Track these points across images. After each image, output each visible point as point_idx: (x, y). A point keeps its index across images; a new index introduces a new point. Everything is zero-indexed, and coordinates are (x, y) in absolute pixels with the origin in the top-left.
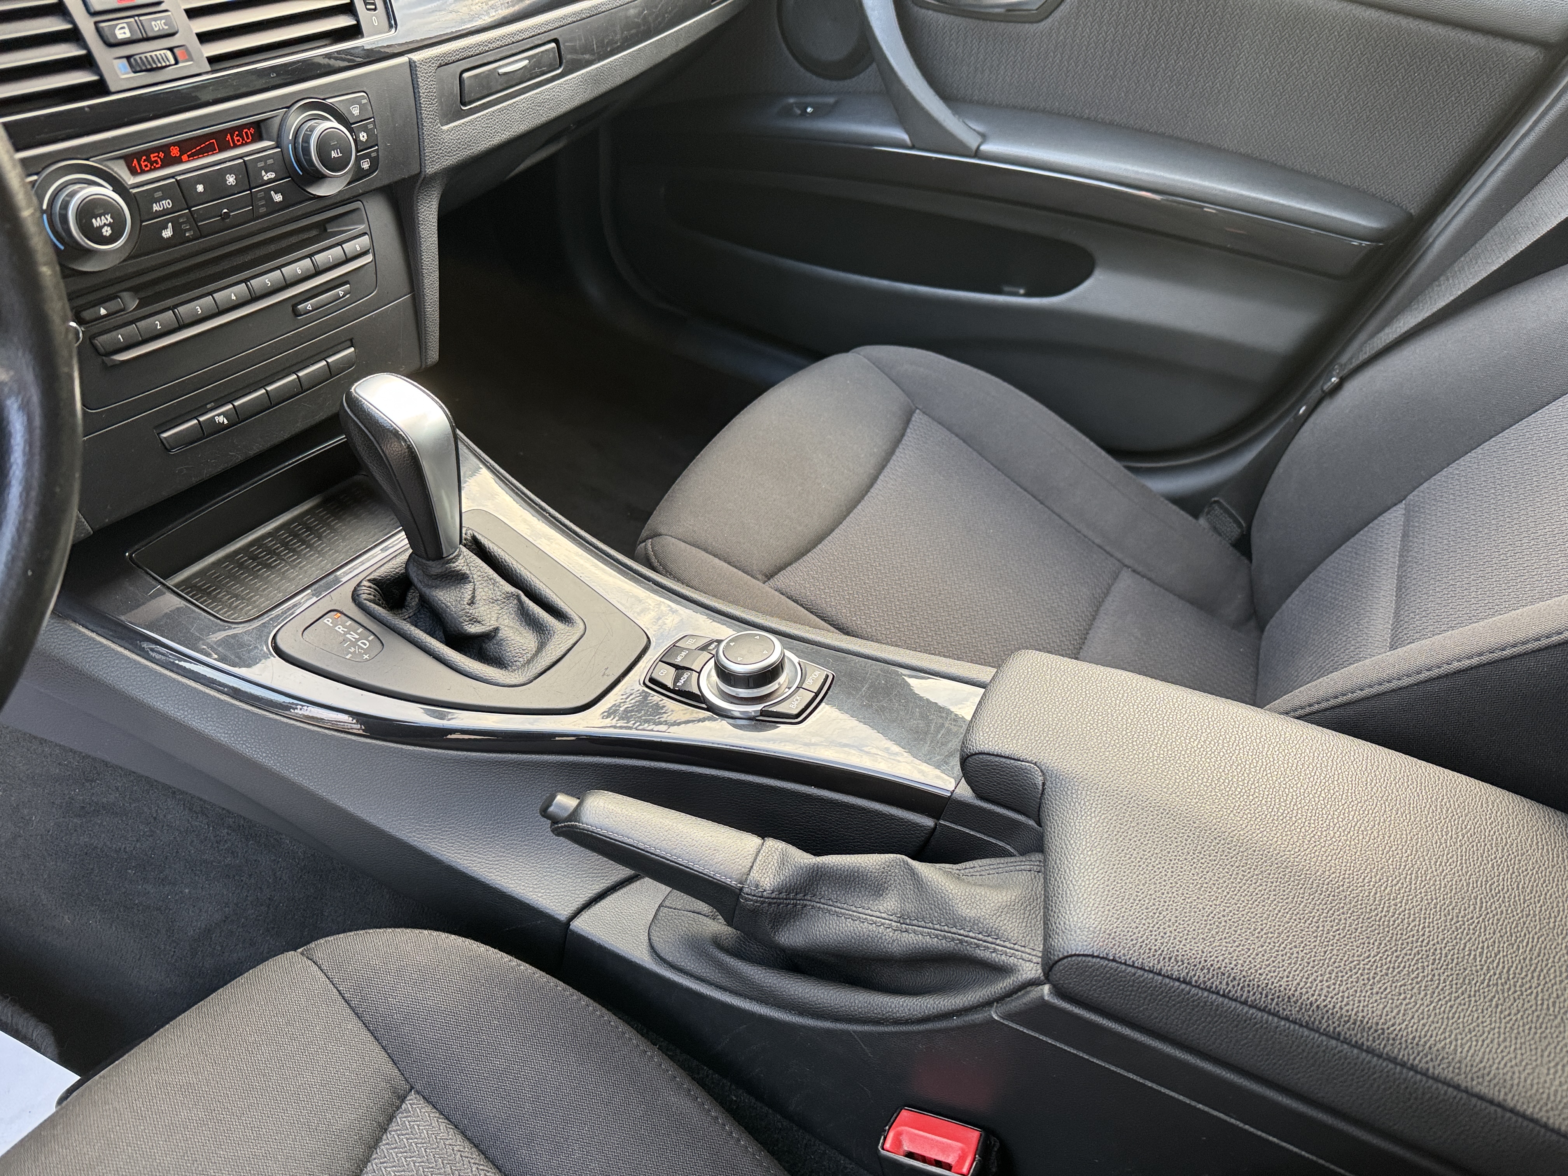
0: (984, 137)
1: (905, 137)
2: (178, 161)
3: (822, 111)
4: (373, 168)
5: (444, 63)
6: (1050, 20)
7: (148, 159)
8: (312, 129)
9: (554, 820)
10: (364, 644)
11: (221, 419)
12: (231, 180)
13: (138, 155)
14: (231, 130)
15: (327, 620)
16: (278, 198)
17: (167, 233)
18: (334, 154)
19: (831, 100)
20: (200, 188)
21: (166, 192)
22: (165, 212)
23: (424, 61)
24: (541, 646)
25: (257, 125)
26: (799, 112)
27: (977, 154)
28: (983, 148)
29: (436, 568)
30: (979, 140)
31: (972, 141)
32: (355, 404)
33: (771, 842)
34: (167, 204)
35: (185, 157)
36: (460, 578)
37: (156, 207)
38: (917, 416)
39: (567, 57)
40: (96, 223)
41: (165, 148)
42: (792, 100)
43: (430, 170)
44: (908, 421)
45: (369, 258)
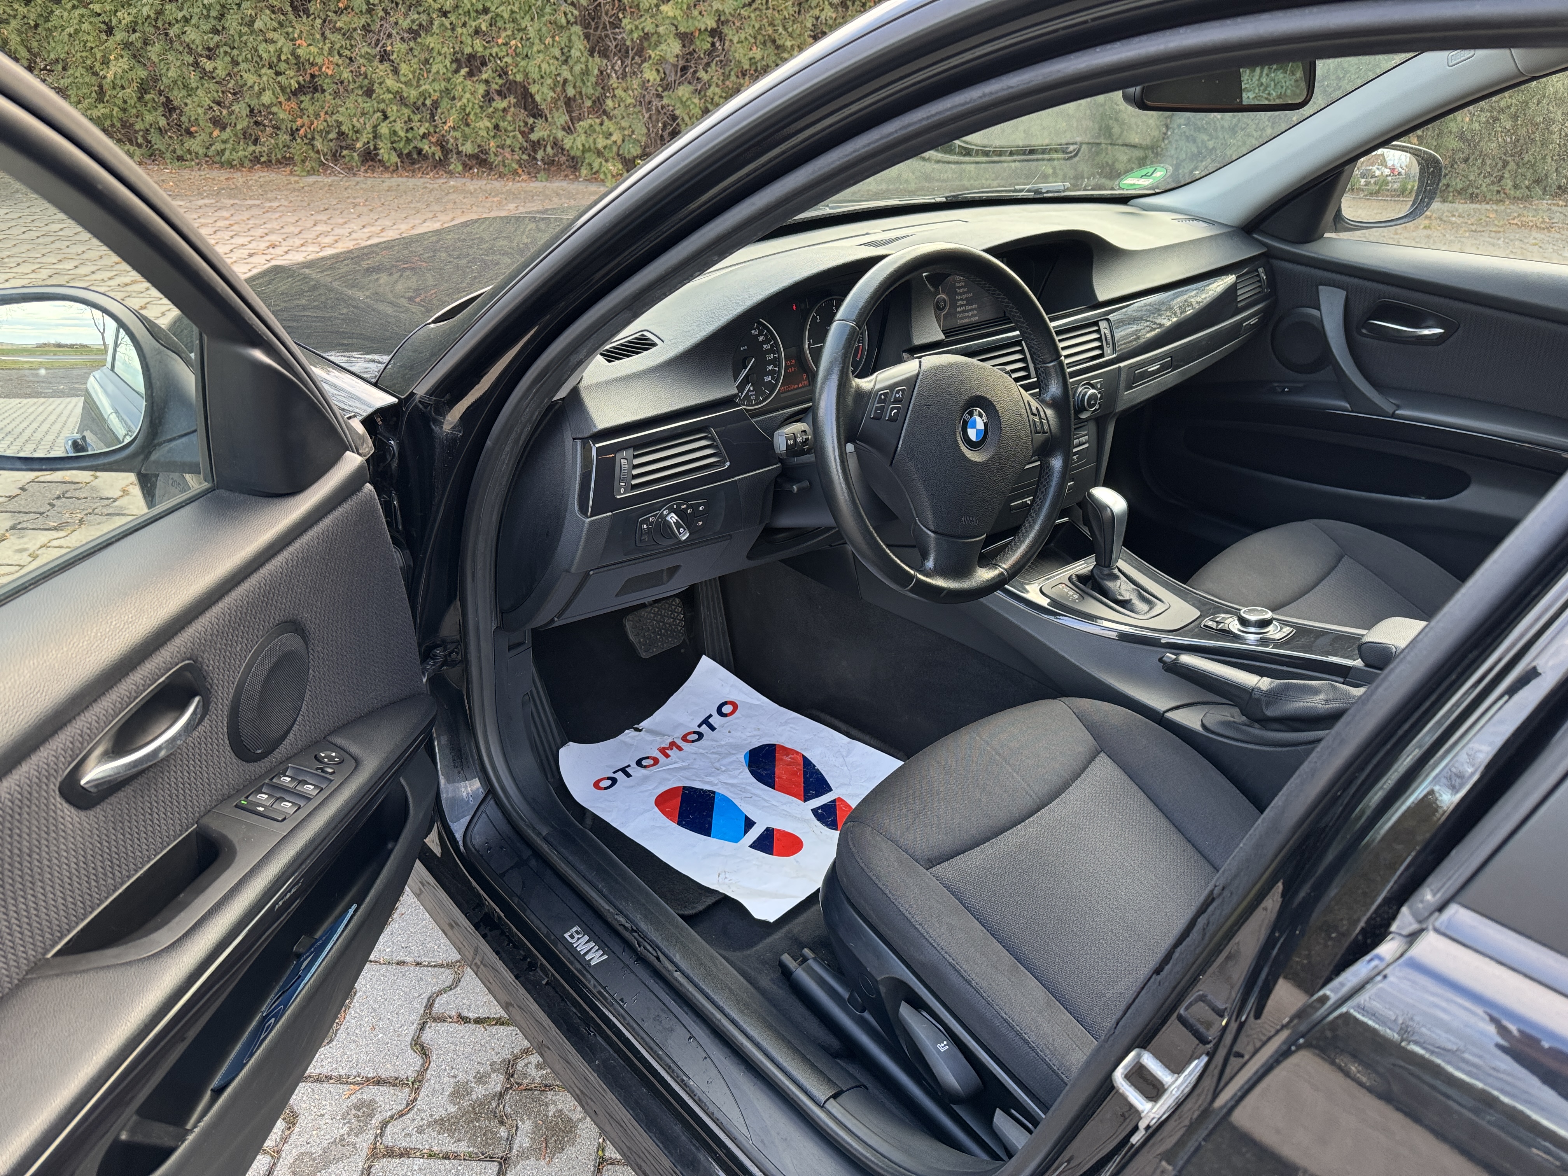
0: (1398, 407)
1: (1348, 406)
3: (1293, 391)
4: (1099, 408)
5: (1130, 367)
6: (1444, 345)
8: (1086, 393)
9: (1164, 663)
10: (1076, 596)
11: (1029, 502)
15: (1060, 586)
18: (1091, 402)
19: (1301, 385)
23: (1125, 366)
24: (1150, 609)
26: (1279, 390)
27: (1393, 415)
28: (1398, 412)
29: (1106, 571)
30: (1395, 407)
31: (1390, 409)
32: (1091, 496)
33: (1265, 679)
36: (1117, 577)
38: (1345, 558)
39: (1175, 363)
42: (1276, 384)
43: (1117, 410)
44: (1339, 560)
45: (1087, 445)
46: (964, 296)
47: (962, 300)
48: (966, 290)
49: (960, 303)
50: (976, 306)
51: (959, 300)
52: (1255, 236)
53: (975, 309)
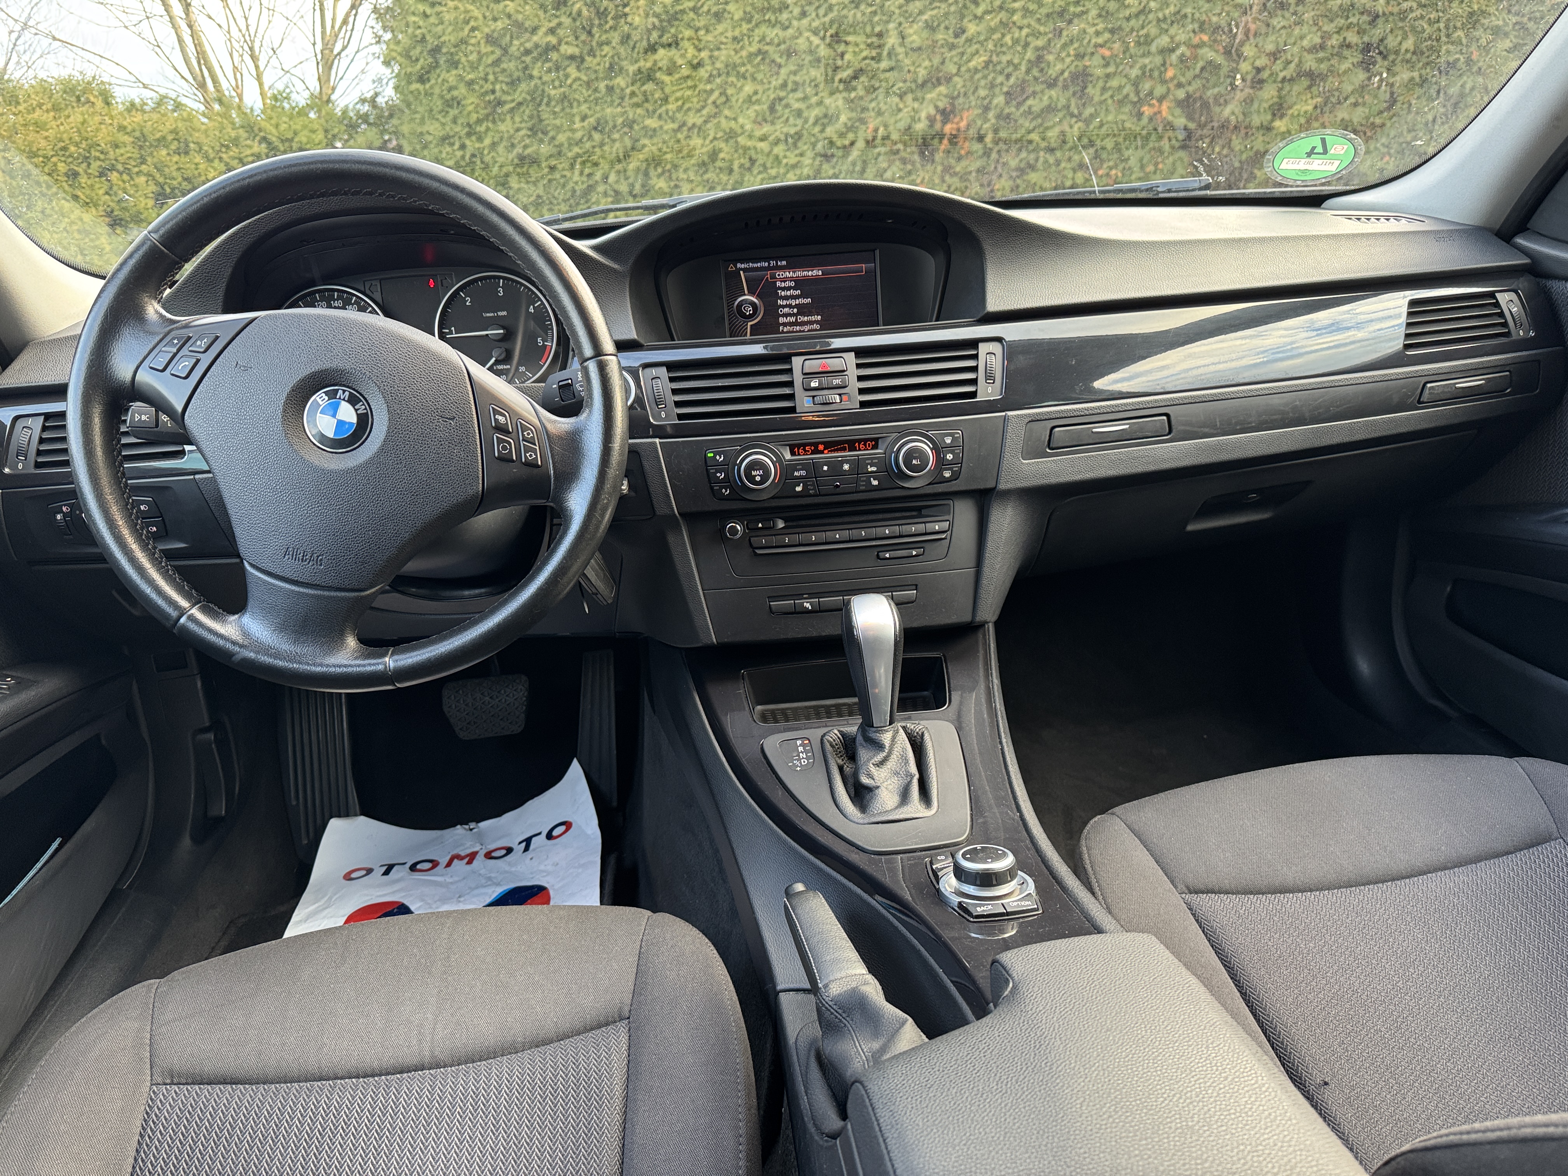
2: (822, 452)
4: (955, 476)
7: (804, 449)
8: (904, 446)
11: (808, 605)
12: (846, 467)
13: (799, 446)
14: (859, 441)
15: (800, 741)
16: (875, 483)
17: (799, 489)
18: (914, 462)
20: (825, 468)
21: (804, 467)
22: (801, 477)
23: (1017, 417)
24: (894, 809)
25: (876, 440)
29: (869, 733)
34: (803, 473)
35: (826, 451)
36: (880, 746)
37: (796, 474)
39: (1178, 428)
40: (754, 473)
41: (816, 445)
43: (1002, 486)
45: (942, 536)
46: (794, 302)
47: (790, 306)
48: (798, 292)
49: (786, 310)
50: (819, 318)
51: (784, 307)
52: (1520, 241)
53: (816, 322)
